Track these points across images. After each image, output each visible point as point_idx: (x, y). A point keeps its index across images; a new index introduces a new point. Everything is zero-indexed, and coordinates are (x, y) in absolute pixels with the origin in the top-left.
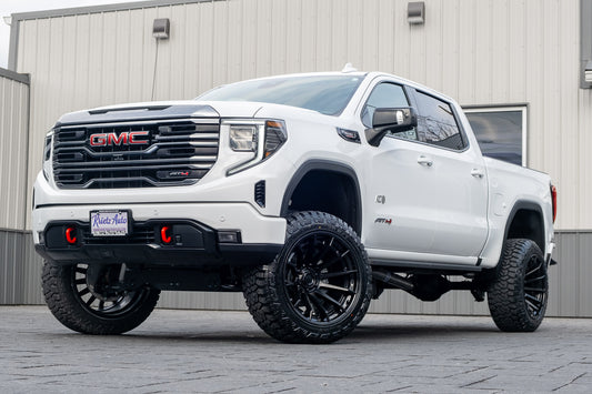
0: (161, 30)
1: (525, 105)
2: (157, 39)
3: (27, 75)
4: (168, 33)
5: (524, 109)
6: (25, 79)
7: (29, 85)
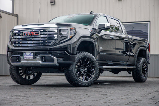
0: (52, 3)
1: (149, 21)
2: (51, 5)
3: (17, 14)
4: (54, 3)
5: (149, 22)
6: (17, 15)
7: (17, 17)
